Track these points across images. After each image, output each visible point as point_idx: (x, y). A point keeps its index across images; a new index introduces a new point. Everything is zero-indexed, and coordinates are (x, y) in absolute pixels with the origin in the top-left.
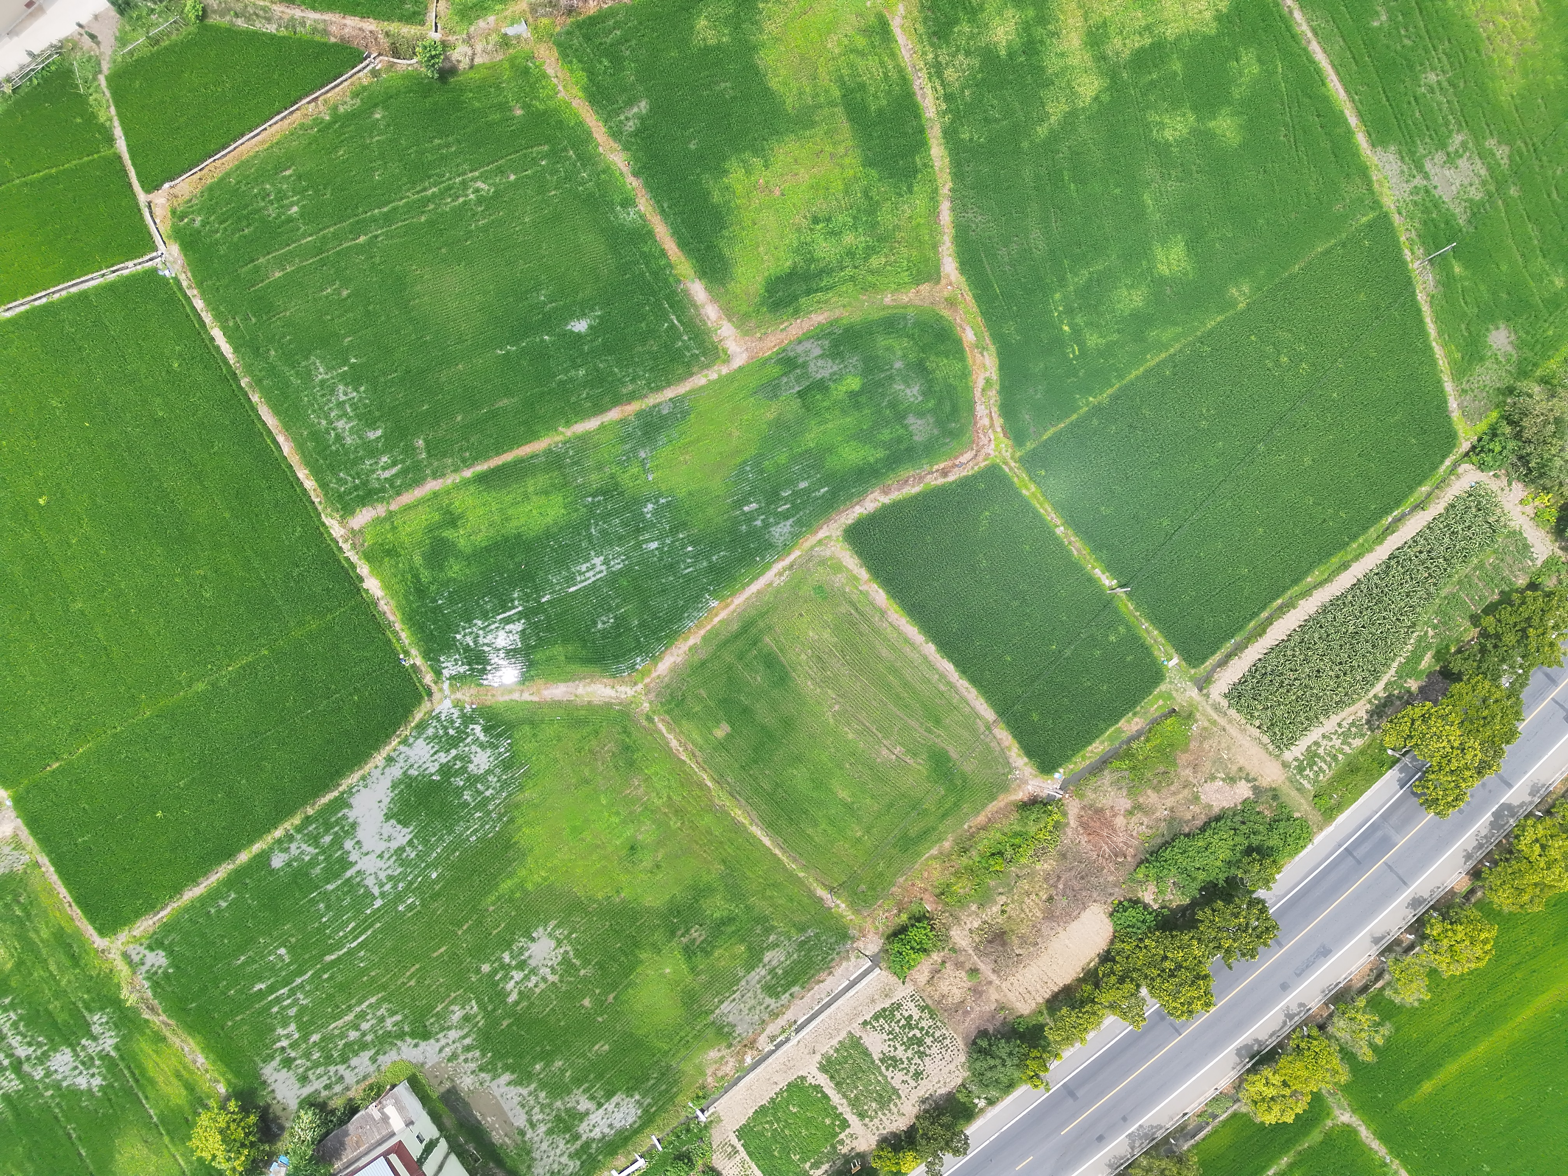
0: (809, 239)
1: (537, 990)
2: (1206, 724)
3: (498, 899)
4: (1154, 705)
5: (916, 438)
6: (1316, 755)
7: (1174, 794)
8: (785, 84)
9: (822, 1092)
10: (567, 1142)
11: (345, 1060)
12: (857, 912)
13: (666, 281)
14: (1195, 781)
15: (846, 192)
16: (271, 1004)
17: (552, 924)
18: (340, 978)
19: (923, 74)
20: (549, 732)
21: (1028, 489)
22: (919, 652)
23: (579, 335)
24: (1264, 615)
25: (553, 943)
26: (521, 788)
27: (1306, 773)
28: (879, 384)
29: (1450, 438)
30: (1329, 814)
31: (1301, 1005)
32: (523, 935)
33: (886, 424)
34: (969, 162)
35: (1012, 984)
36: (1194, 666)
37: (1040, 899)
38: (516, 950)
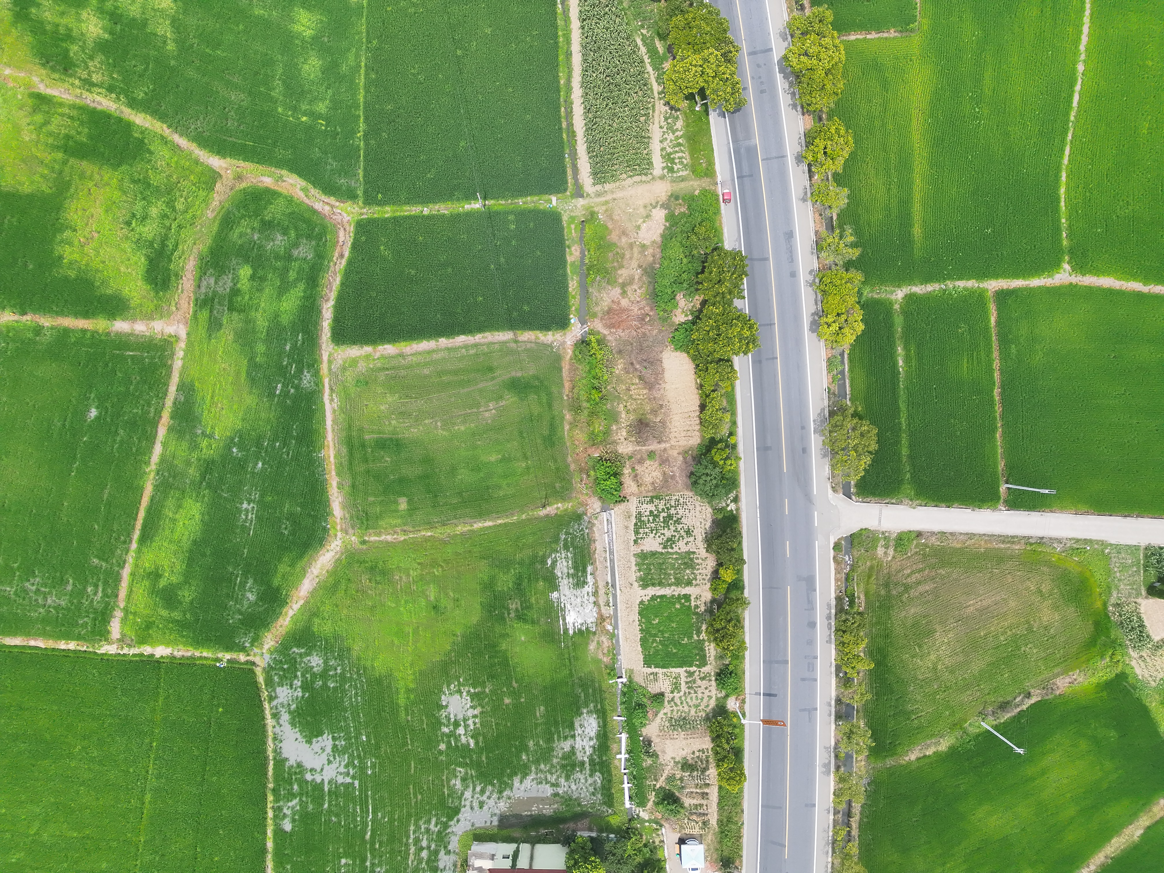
0: (137, 236)
1: (478, 725)
2: (604, 208)
3: (406, 709)
4: (571, 232)
5: (309, 257)
6: (669, 154)
7: (631, 258)
8: (32, 182)
9: (658, 597)
10: (581, 771)
12: (570, 499)
13: (101, 341)
14: (633, 240)
15: (125, 193)
17: (445, 689)
18: (385, 838)
19: (86, 94)
20: (327, 608)
21: (387, 212)
22: (441, 350)
23: (98, 418)
24: (564, 125)
26: (349, 650)
27: (675, 169)
28: (259, 256)
30: (709, 173)
31: (811, 272)
32: (439, 711)
33: (286, 270)
34: (159, 104)
35: (675, 437)
36: (565, 190)
37: (637, 384)
38: (444, 721)
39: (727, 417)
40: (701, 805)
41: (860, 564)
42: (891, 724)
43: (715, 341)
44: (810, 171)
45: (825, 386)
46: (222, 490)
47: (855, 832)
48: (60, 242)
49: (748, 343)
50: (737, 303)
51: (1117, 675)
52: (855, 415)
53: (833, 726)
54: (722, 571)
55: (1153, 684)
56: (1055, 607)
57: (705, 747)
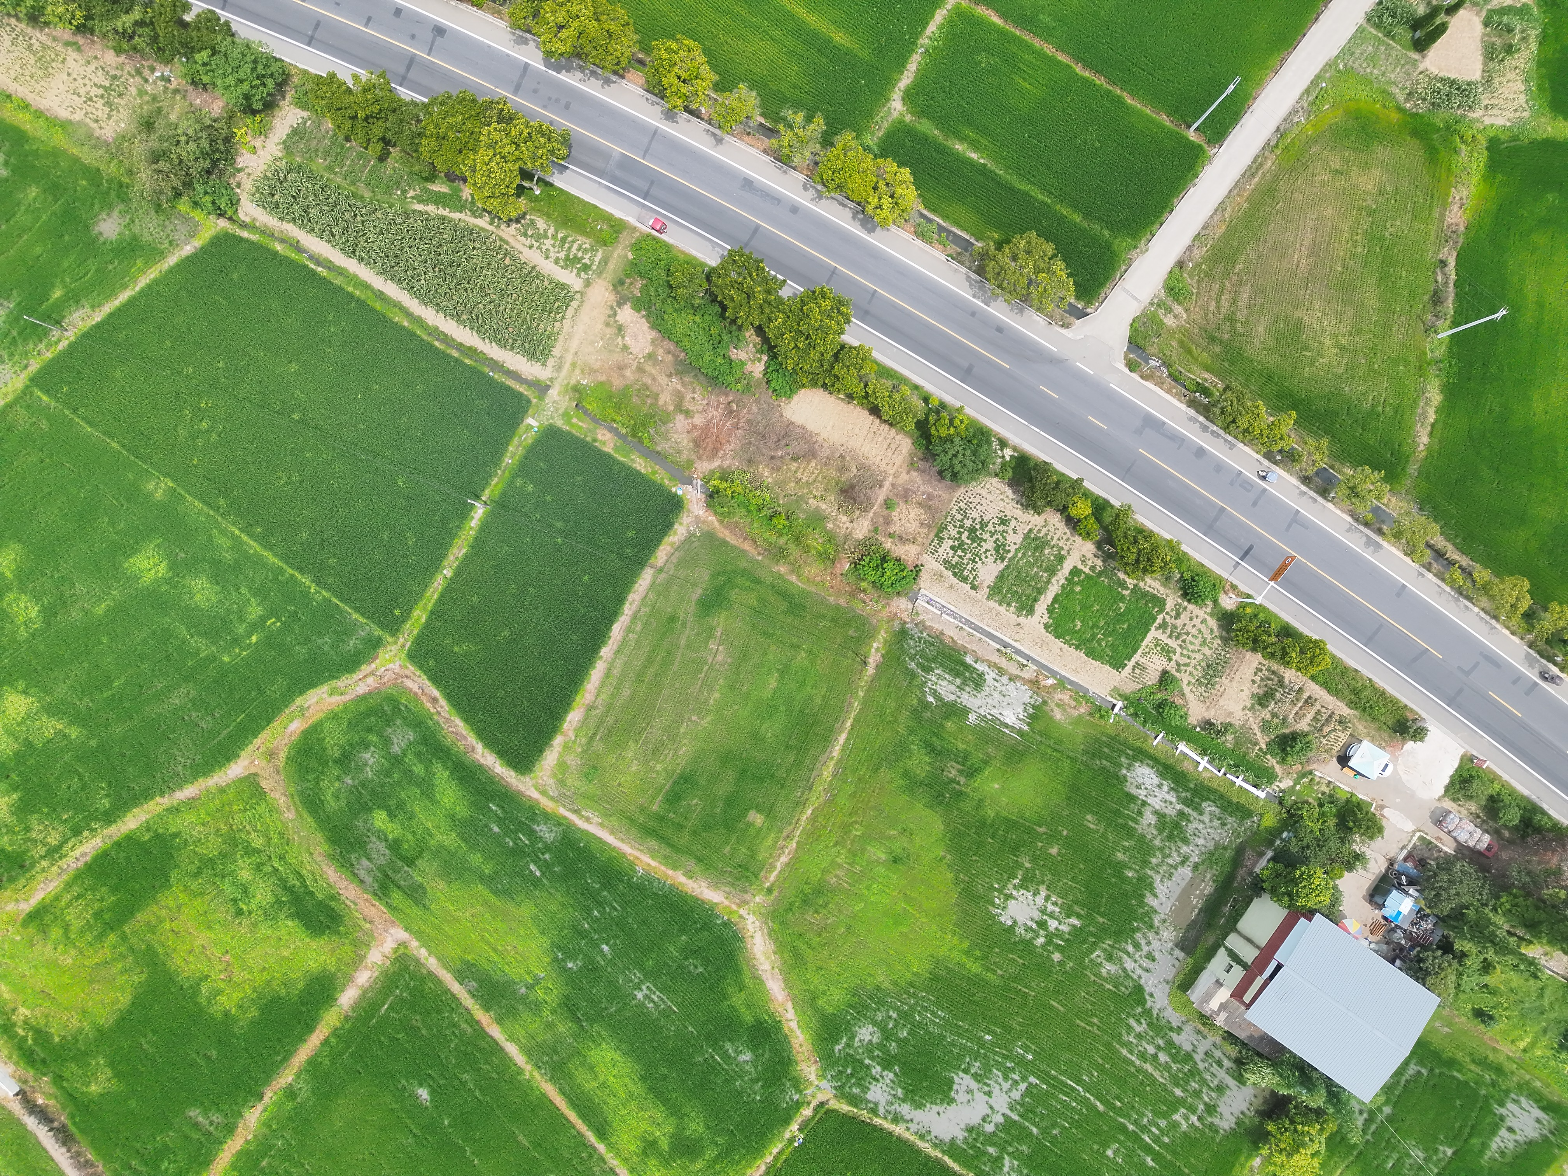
0: (260, 912)
1: (1060, 901)
2: (578, 371)
3: (988, 970)
4: (579, 426)
5: (411, 738)
6: (567, 258)
7: (654, 379)
8: (122, 989)
9: (1053, 603)
10: (1189, 821)
11: (1188, 1057)
12: (876, 629)
13: (350, 1031)
14: (635, 364)
15: (202, 894)
16: (1163, 1145)
17: (995, 911)
18: (1115, 1090)
19: (63, 863)
20: (815, 980)
21: (420, 617)
22: (613, 661)
23: (433, 1092)
24: (455, 354)
25: (1011, 903)
26: (878, 988)
27: (588, 262)
28: (373, 792)
29: (221, 241)
30: (618, 227)
31: (805, 188)
32: (1014, 933)
33: (408, 772)
34: (130, 789)
35: (887, 464)
36: (529, 401)
37: (799, 468)
38: (1030, 935)
39: (906, 390)
40: (1318, 713)
41: (1168, 353)
42: (1371, 439)
43: (811, 346)
44: (692, 113)
45: (943, 257)
46: (606, 1009)
47: (1465, 561)
48: (209, 1002)
49: (838, 310)
50: (785, 293)
51: (1488, 149)
52: (999, 246)
53: (1330, 505)
54: (1073, 512)
55: (1526, 114)
56: (1365, 167)
57: (1255, 664)
